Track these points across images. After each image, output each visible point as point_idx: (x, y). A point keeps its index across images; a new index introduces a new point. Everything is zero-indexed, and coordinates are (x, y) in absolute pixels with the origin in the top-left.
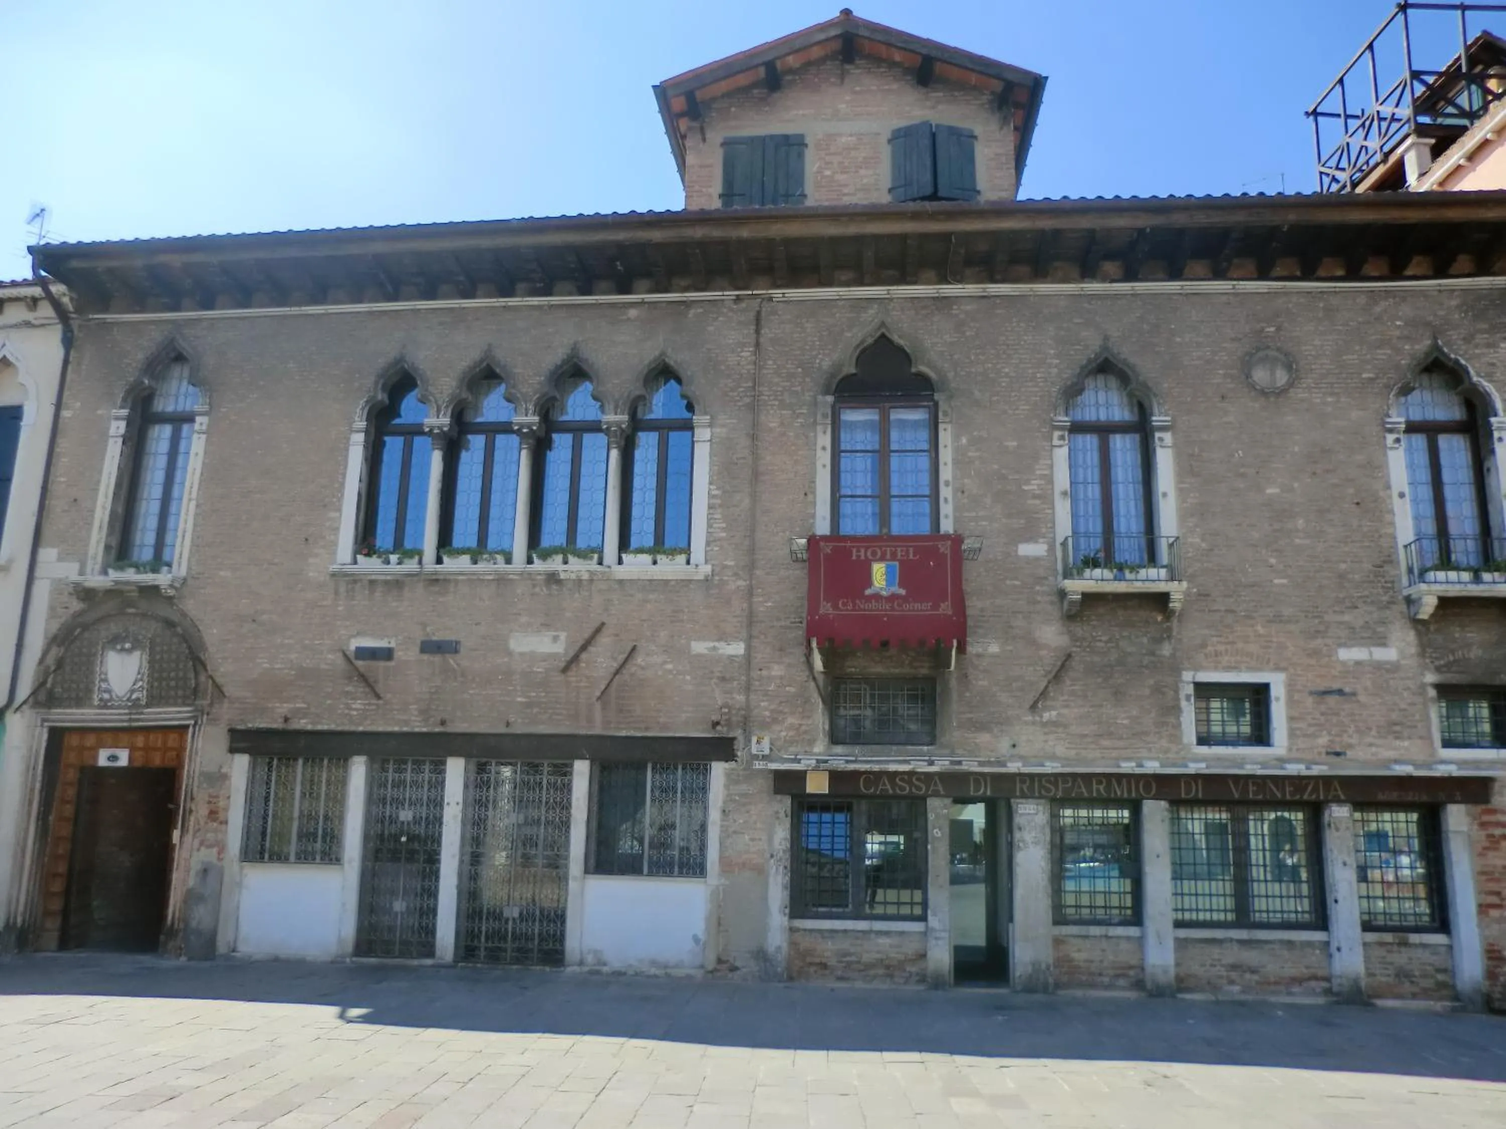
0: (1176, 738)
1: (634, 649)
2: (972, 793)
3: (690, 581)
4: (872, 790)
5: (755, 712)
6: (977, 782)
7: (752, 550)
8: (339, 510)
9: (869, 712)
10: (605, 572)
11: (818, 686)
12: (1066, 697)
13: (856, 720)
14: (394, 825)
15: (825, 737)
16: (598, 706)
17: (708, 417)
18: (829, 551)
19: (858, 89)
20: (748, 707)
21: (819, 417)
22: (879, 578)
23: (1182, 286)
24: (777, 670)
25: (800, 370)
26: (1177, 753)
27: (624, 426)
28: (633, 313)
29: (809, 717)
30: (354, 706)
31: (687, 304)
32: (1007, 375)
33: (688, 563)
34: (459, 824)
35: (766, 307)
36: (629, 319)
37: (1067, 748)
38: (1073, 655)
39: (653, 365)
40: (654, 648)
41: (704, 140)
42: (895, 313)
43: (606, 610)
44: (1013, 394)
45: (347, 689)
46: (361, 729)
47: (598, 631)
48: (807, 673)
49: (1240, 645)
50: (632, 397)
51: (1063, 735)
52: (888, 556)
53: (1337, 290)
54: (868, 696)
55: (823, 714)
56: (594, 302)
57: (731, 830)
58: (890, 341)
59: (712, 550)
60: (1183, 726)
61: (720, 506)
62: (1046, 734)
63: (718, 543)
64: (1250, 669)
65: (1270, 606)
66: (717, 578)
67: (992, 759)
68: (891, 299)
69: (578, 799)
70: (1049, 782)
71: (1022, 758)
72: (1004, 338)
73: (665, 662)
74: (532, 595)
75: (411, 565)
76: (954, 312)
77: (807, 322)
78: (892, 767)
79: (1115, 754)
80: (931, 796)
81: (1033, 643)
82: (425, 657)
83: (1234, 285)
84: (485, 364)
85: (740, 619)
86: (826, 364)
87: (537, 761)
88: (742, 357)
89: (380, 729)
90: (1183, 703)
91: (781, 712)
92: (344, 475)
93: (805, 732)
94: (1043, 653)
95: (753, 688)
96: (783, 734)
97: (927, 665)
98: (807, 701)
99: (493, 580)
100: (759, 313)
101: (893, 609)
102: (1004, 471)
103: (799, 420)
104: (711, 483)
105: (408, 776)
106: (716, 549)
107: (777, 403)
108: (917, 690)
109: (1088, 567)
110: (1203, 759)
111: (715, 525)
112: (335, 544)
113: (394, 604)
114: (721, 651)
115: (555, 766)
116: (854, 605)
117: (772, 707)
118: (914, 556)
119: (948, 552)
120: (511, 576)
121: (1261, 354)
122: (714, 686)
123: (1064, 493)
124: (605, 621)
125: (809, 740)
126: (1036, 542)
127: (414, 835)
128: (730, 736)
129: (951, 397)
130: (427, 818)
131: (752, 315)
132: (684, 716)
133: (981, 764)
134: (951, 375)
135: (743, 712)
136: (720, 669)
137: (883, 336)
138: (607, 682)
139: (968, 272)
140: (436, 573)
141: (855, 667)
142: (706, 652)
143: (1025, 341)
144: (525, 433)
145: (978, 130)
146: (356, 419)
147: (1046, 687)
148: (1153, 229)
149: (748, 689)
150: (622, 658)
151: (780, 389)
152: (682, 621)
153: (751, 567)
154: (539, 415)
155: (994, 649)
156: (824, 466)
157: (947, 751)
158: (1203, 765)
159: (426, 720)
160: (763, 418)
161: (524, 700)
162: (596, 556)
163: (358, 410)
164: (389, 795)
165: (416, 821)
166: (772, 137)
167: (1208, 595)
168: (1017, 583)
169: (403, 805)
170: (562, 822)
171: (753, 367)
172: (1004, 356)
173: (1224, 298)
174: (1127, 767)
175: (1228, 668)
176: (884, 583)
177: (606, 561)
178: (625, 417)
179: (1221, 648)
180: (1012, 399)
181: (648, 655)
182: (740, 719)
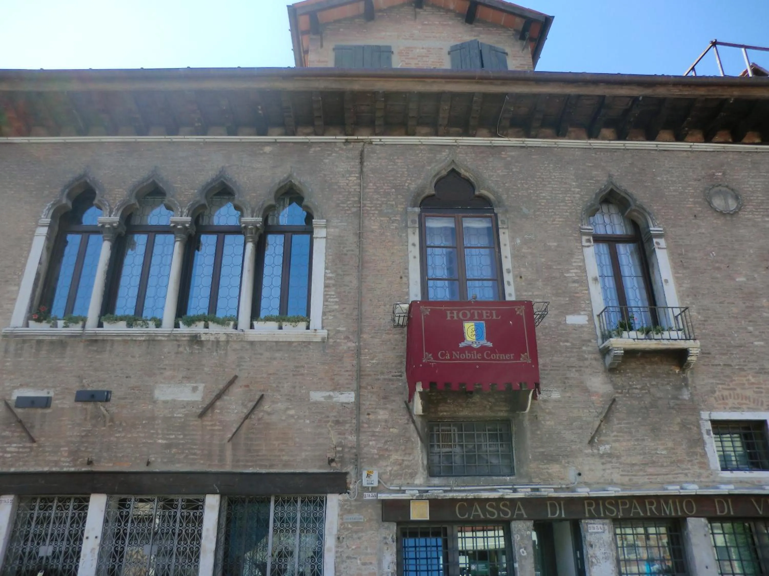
0: (704, 465)
1: (262, 397)
2: (549, 516)
3: (309, 343)
4: (467, 516)
5: (365, 450)
6: (553, 506)
7: (359, 319)
8: (19, 285)
9: (458, 450)
10: (239, 335)
11: (417, 428)
12: (615, 433)
13: (449, 456)
14: (32, 562)
15: (424, 470)
16: (229, 447)
17: (325, 221)
18: (428, 313)
19: (426, 23)
20: (358, 446)
21: (409, 223)
22: (470, 334)
23: (657, 144)
24: (382, 415)
25: (393, 190)
26: (708, 477)
27: (258, 225)
28: (268, 149)
29: (410, 454)
30: (8, 449)
31: (310, 145)
32: (544, 198)
33: (308, 328)
34: (96, 556)
35: (368, 148)
36: (265, 153)
37: (621, 475)
38: (617, 399)
39: (282, 184)
40: (279, 397)
41: (322, 46)
42: (460, 155)
43: (239, 366)
44: (550, 211)
45: (4, 434)
46: (12, 470)
47: (232, 382)
48: (407, 417)
49: (739, 391)
50: (266, 205)
51: (617, 465)
52: (476, 317)
53: (759, 150)
54: (456, 435)
55: (422, 452)
56: (238, 140)
57: (345, 556)
58: (458, 174)
59: (327, 319)
60: (709, 455)
61: (334, 285)
62: (603, 464)
63: (332, 314)
64: (750, 409)
65: (756, 362)
66: (331, 340)
67: (564, 486)
68: (458, 146)
69: (208, 530)
70: (611, 504)
71: (587, 484)
72: (539, 174)
73: (288, 409)
74: (177, 353)
75: (76, 329)
76: (503, 156)
77: (398, 158)
78: (485, 495)
79: (659, 479)
80: (515, 520)
81: (586, 390)
82: (79, 405)
83: (691, 146)
84: (151, 180)
85: (351, 373)
86: (413, 187)
87: (172, 497)
88: (349, 181)
89: (32, 470)
90: (706, 437)
91: (387, 450)
92: (26, 258)
93: (408, 467)
94: (594, 398)
95: (362, 430)
96: (389, 468)
97: (504, 409)
98: (408, 440)
99: (144, 341)
100: (362, 151)
101: (483, 359)
102: (549, 263)
103: (394, 225)
104: (326, 268)
105: (53, 513)
106: (331, 318)
107: (377, 212)
108: (497, 430)
109: (625, 330)
110: (729, 482)
111: (329, 300)
112: (11, 311)
113: (57, 360)
114: (335, 399)
115: (188, 501)
116: (451, 355)
117: (380, 445)
118: (497, 316)
119: (523, 314)
120: (160, 338)
121: (717, 189)
122: (330, 429)
123: (596, 279)
124: (237, 374)
125: (411, 474)
126: (580, 314)
127: (52, 570)
128: (344, 471)
129: (506, 211)
130: (66, 553)
131: (357, 153)
132: (303, 455)
133: (556, 490)
134: (504, 197)
135: (355, 451)
136: (335, 414)
137: (453, 170)
138: (238, 426)
139: (510, 131)
140: (96, 335)
141: (446, 411)
142: (322, 399)
143: (555, 176)
144: (179, 229)
145: (507, 50)
146: (43, 217)
147: (600, 426)
148: (645, 97)
149: (358, 430)
150: (251, 404)
151: (379, 202)
152: (302, 375)
153: (359, 332)
154: (192, 216)
155: (556, 395)
156: (415, 257)
157: (526, 481)
158: (732, 487)
159: (74, 460)
160: (366, 222)
161: (164, 442)
162: (232, 323)
163: (45, 210)
164: (32, 531)
165: (55, 556)
166: (368, 46)
167: (709, 353)
168: (568, 344)
169: (44, 540)
170: (192, 552)
171: (359, 187)
172: (541, 186)
173: (685, 154)
174: (673, 490)
175: (734, 409)
176: (474, 337)
177: (240, 326)
178: (260, 219)
179: (726, 393)
180: (550, 214)
181: (273, 402)
182: (353, 456)
